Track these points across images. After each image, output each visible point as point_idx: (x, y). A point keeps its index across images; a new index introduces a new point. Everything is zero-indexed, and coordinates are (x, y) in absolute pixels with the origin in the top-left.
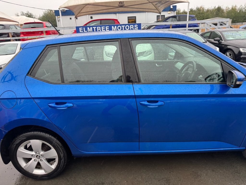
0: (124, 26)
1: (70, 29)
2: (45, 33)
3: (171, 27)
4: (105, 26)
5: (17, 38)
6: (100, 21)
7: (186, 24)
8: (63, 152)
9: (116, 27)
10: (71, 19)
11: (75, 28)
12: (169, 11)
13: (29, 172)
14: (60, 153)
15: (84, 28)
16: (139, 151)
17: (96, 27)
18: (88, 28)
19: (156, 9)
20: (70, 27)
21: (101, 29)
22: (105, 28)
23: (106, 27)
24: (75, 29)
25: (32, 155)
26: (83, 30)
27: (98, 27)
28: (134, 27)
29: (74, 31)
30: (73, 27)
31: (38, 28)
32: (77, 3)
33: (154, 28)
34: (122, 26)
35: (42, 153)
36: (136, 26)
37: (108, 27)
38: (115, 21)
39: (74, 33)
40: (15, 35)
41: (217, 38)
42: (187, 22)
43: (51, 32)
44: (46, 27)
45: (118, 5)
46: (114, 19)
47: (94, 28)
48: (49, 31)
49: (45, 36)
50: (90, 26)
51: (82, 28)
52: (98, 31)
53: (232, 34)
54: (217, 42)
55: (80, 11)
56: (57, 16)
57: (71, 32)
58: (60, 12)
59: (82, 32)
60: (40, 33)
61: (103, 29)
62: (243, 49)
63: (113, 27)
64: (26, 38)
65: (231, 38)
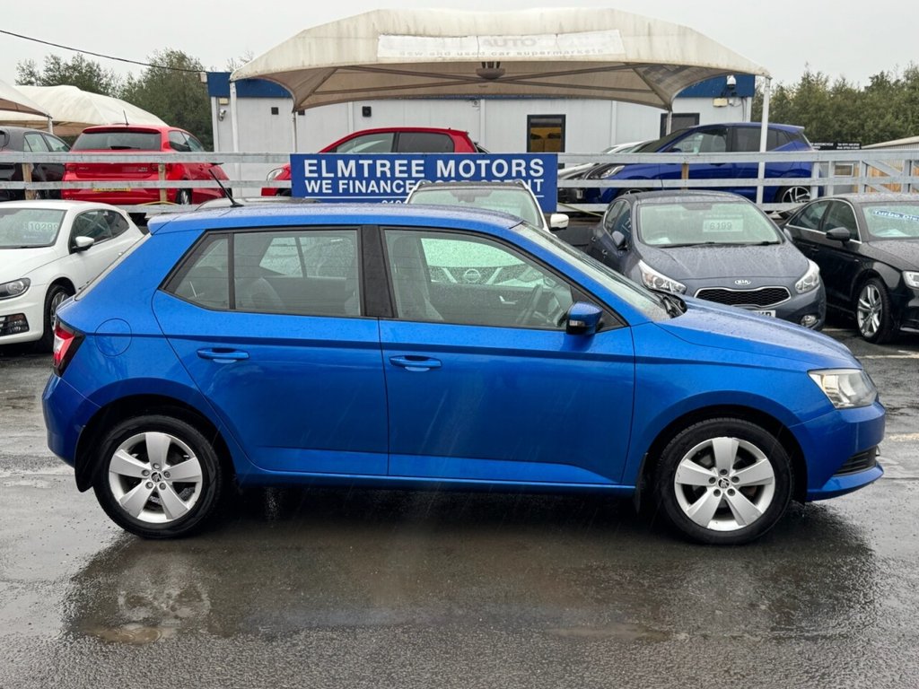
0: (488, 162)
1: (267, 161)
2: (164, 171)
3: (686, 173)
4: (410, 158)
5: (51, 186)
6: (392, 135)
7: (757, 164)
8: (216, 469)
9: (452, 163)
10: (275, 111)
11: (289, 157)
12: (717, 97)
13: (131, 513)
14: (209, 468)
15: (324, 162)
16: (388, 475)
17: (371, 162)
18: (340, 163)
19: (649, 88)
20: (267, 155)
21: (392, 169)
22: (409, 166)
23: (414, 162)
24: (288, 163)
25: (144, 472)
26: (319, 171)
27: (379, 162)
28: (528, 168)
29: (279, 172)
30: (278, 155)
31: (139, 149)
32: (303, 62)
33: (618, 173)
34: (478, 162)
35: (166, 467)
36: (536, 164)
37: (422, 162)
38: (457, 139)
39: (281, 178)
40: (40, 173)
41: (841, 230)
42: (762, 157)
43: (187, 171)
44: (172, 146)
45: (479, 75)
46: (449, 131)
47: (363, 165)
48: (180, 165)
49: (162, 183)
50: (350, 152)
51: (315, 162)
52: (379, 175)
53: (897, 217)
54: (839, 244)
55: (318, 87)
56: (218, 97)
57: (269, 173)
58: (230, 82)
59: (316, 175)
60: (144, 169)
61: (401, 172)
62: (915, 276)
63: (440, 163)
64: (85, 185)
65: (896, 233)
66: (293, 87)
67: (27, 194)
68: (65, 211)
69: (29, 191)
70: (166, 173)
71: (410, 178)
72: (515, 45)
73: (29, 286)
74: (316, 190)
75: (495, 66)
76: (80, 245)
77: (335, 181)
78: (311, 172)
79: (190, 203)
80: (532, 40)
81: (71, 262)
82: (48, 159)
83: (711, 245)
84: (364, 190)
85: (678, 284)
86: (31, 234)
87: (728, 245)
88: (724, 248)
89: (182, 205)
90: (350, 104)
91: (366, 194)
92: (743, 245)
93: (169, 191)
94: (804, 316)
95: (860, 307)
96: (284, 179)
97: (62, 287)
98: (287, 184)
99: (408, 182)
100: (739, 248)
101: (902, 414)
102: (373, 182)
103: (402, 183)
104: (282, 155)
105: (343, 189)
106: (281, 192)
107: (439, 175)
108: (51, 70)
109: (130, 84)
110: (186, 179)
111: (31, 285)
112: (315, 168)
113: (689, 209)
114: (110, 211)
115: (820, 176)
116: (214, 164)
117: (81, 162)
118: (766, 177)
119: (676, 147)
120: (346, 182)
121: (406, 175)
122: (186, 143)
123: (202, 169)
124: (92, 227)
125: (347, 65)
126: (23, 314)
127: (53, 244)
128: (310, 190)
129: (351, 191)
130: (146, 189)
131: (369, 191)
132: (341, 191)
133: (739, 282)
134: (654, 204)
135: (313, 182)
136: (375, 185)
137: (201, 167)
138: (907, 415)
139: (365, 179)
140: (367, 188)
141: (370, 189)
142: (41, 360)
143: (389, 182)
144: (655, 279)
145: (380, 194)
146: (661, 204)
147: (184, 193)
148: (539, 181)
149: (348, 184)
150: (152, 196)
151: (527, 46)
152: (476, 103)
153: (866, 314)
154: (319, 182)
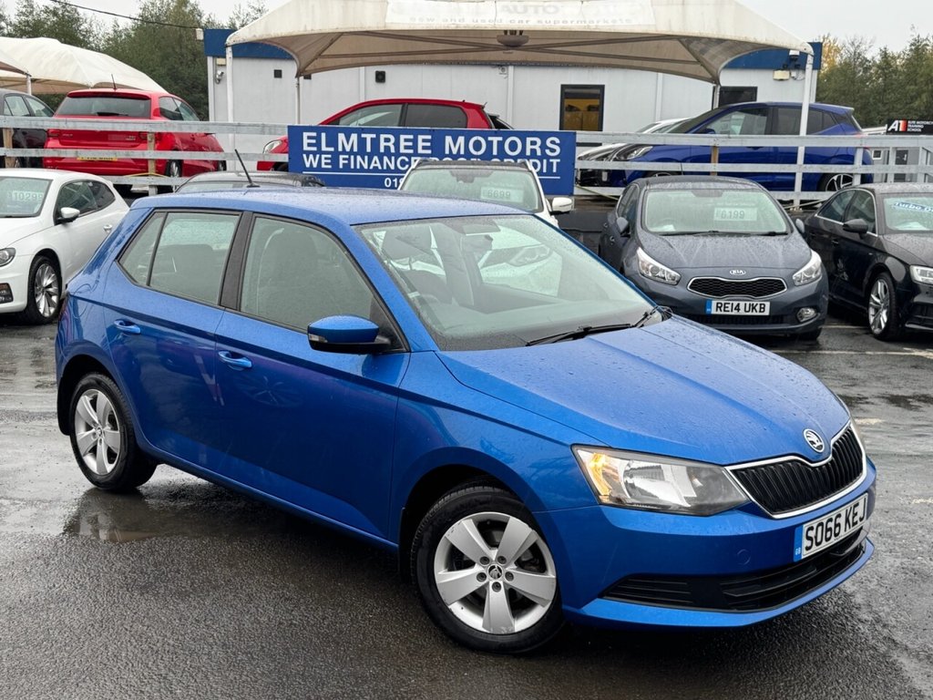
0: (500, 139)
1: (263, 132)
2: (153, 142)
3: (715, 156)
4: (416, 133)
6: (400, 106)
9: (461, 140)
10: (278, 74)
11: (286, 129)
12: (778, 69)
15: (323, 135)
17: (374, 136)
18: (341, 137)
19: (694, 59)
20: (264, 126)
21: (397, 144)
22: (415, 141)
23: (421, 138)
24: (285, 135)
26: (318, 144)
27: (383, 137)
28: (543, 147)
29: (277, 144)
30: (275, 126)
31: (127, 116)
32: (306, 26)
33: (645, 154)
34: (490, 139)
36: (553, 142)
37: (429, 137)
38: (470, 112)
39: (279, 151)
40: (21, 138)
41: (860, 222)
42: (802, 141)
43: (177, 140)
44: (162, 113)
45: (499, 42)
46: (463, 104)
47: (365, 139)
48: (171, 134)
49: (151, 153)
50: (353, 125)
51: (314, 134)
52: (382, 150)
53: (918, 209)
54: (856, 237)
55: (325, 49)
56: (216, 56)
57: (264, 145)
58: (227, 46)
59: (315, 149)
60: (132, 138)
61: (406, 147)
62: (922, 271)
63: (449, 139)
64: (69, 153)
65: (916, 226)
66: (296, 51)
67: (7, 161)
68: (51, 181)
69: (10, 158)
70: (156, 143)
71: (416, 154)
72: (536, 12)
73: (14, 256)
74: (315, 165)
75: (518, 33)
76: (65, 217)
77: (335, 155)
78: (309, 145)
79: (180, 176)
80: (554, 6)
81: (56, 233)
82: (31, 125)
83: (714, 233)
84: (366, 166)
85: (673, 273)
86: (16, 203)
87: (731, 234)
88: (727, 238)
89: (172, 178)
90: (362, 68)
91: (368, 171)
92: (747, 235)
93: (158, 162)
94: (800, 308)
95: (871, 303)
96: (281, 153)
97: (47, 258)
98: (284, 158)
99: (413, 159)
100: (742, 238)
101: (867, 403)
102: (376, 158)
103: (407, 160)
104: (280, 126)
105: (344, 164)
106: (277, 166)
107: (447, 152)
108: (24, 14)
109: (115, 31)
110: (177, 150)
111: (16, 255)
112: (314, 141)
113: (697, 195)
114: (95, 183)
115: (864, 163)
116: (207, 134)
117: (65, 129)
118: (806, 162)
119: (709, 127)
120: (347, 157)
121: (411, 151)
122: (178, 110)
123: (194, 139)
124: (76, 198)
125: (352, 30)
126: (8, 284)
127: (38, 214)
128: (308, 165)
129: (352, 167)
130: (133, 159)
131: (371, 168)
132: (341, 166)
133: (734, 272)
134: (663, 190)
135: (311, 156)
136: (378, 161)
137: (193, 137)
138: (873, 404)
139: (368, 154)
140: (369, 164)
141: (373, 165)
142: (24, 331)
143: (393, 158)
144: (650, 267)
145: (383, 171)
146: (669, 190)
147: (174, 165)
148: (555, 161)
149: (349, 159)
150: (140, 167)
151: (549, 13)
152: (503, 70)
153: (877, 310)
154: (318, 156)
